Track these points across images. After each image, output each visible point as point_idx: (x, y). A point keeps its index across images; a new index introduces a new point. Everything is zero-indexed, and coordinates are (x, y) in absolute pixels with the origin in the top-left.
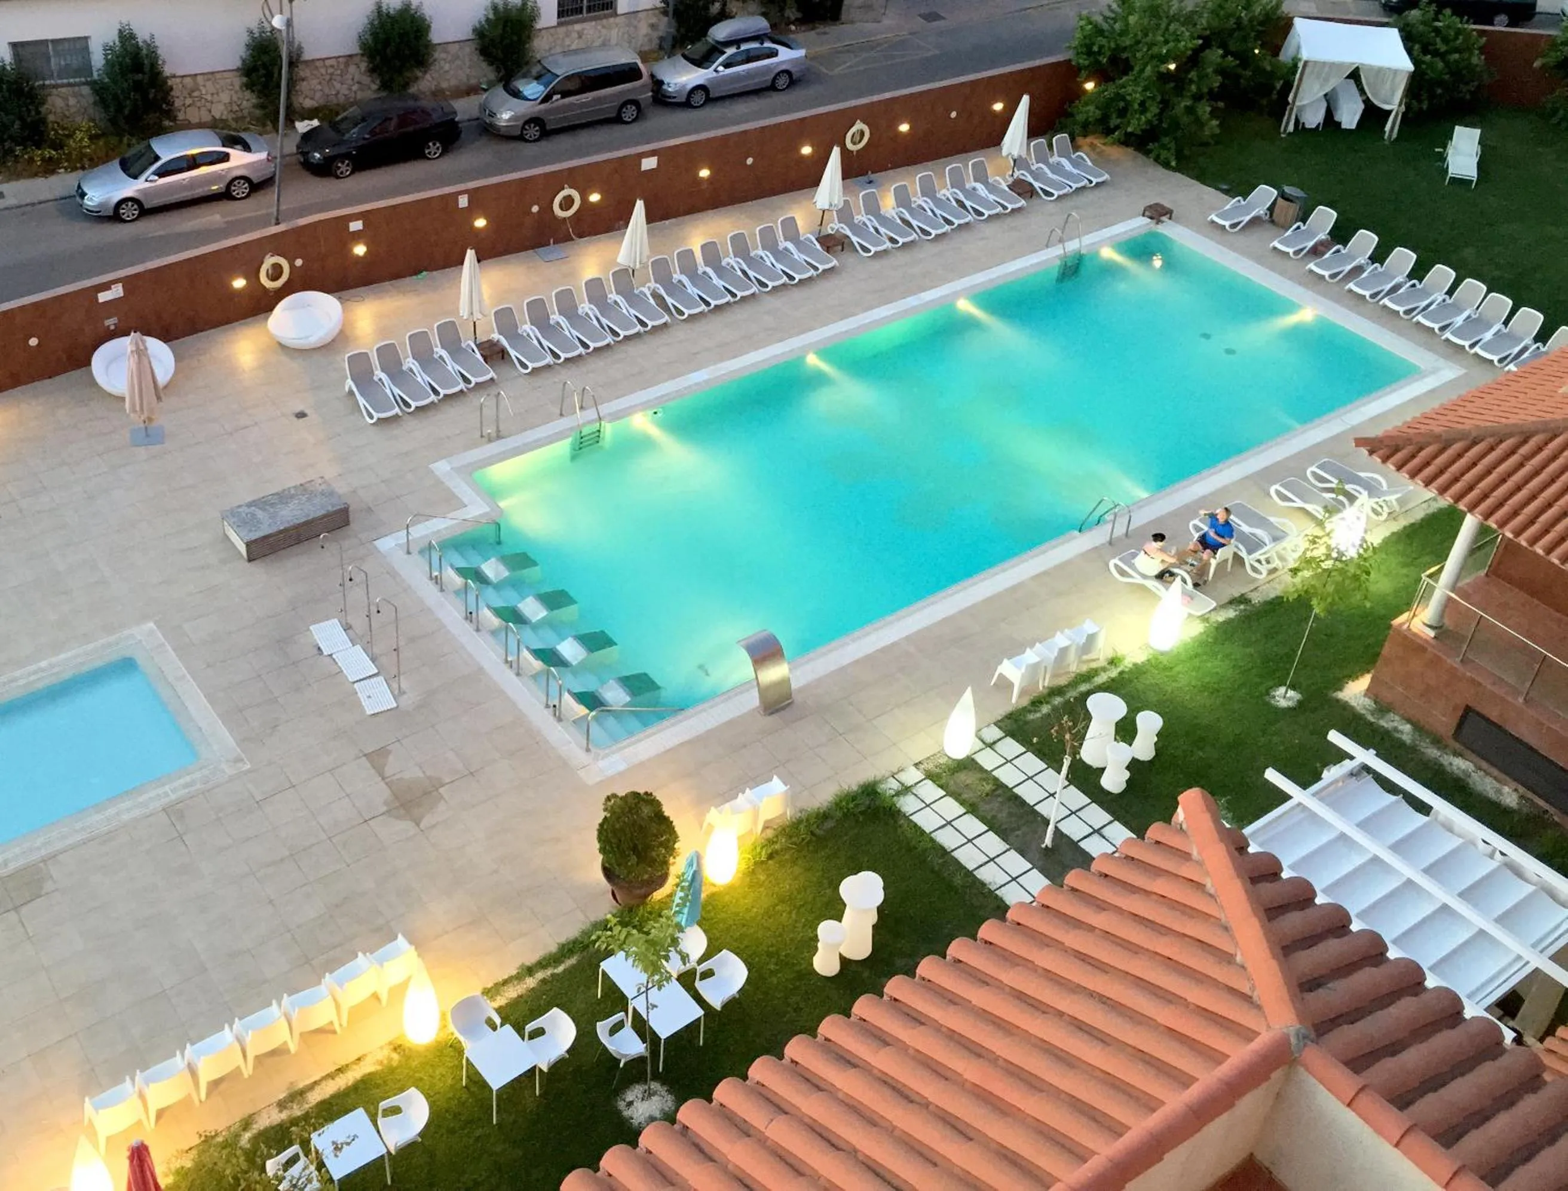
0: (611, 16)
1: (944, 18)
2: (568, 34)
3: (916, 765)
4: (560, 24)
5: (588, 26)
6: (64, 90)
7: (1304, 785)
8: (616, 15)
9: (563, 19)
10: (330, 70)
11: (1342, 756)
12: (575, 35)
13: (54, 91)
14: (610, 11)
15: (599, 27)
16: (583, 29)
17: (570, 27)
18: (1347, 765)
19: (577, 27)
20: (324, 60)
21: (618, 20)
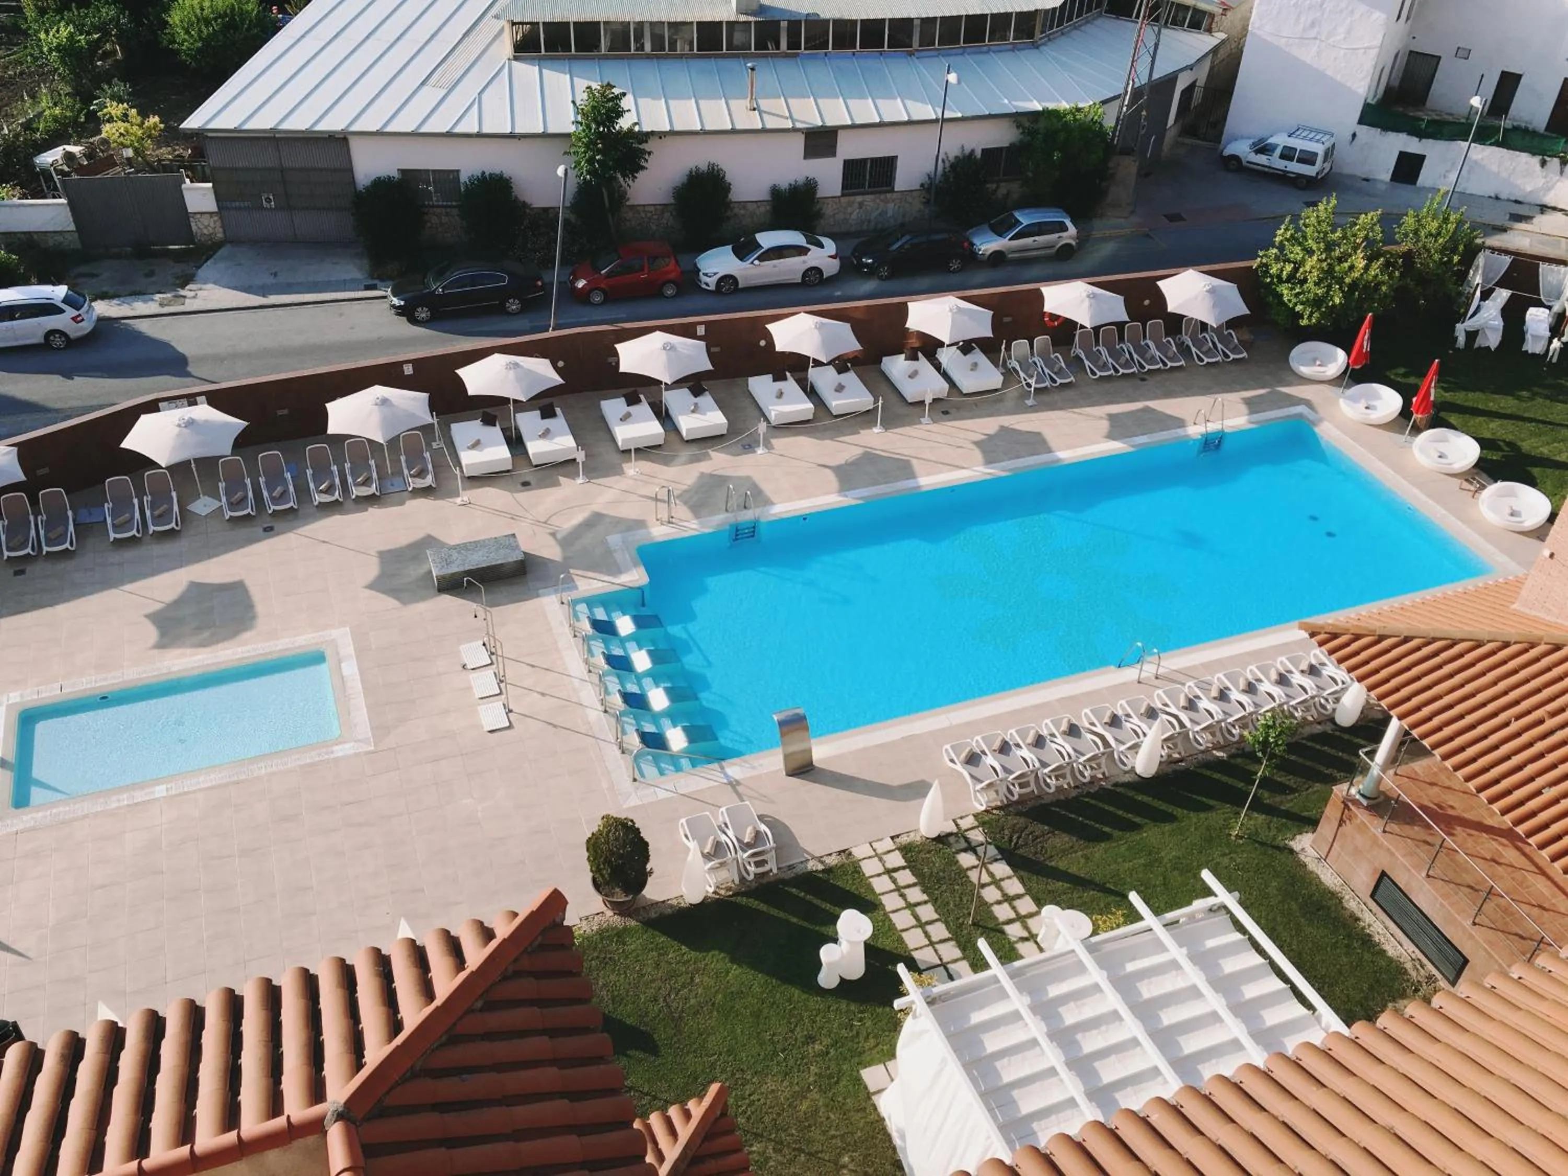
0: (889, 192)
1: (1184, 220)
2: (850, 204)
3: (892, 838)
4: (843, 195)
5: (868, 198)
6: (438, 210)
7: (1157, 912)
8: (892, 191)
9: (846, 191)
10: (649, 215)
11: (1208, 892)
12: (856, 205)
13: (431, 210)
14: (889, 188)
15: (878, 201)
16: (864, 201)
17: (852, 198)
18: (1210, 901)
19: (859, 198)
20: (644, 206)
21: (895, 195)
